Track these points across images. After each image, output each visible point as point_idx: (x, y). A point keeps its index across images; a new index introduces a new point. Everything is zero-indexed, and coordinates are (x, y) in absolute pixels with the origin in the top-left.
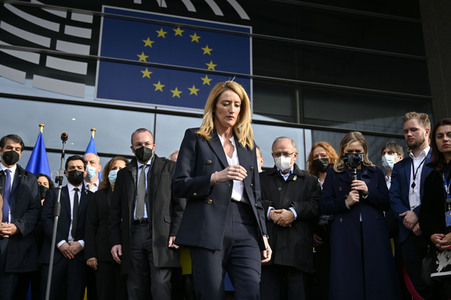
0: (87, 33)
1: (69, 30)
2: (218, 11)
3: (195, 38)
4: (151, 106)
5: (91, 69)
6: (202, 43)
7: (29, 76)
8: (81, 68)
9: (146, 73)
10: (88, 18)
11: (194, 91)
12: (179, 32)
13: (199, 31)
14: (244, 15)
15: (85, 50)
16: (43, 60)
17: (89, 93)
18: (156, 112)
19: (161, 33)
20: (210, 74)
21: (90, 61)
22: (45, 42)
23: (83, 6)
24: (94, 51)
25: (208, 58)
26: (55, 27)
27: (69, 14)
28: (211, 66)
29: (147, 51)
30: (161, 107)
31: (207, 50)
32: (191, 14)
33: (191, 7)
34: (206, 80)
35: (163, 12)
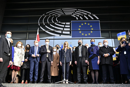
0: (69, 26)
1: (66, 26)
2: (93, 18)
3: (89, 24)
4: (82, 38)
5: (70, 33)
6: (90, 25)
7: (60, 36)
9: (80, 32)
10: (69, 24)
11: (89, 34)
12: (85, 23)
13: (89, 23)
14: (98, 18)
15: (69, 29)
16: (62, 32)
18: (83, 39)
19: (82, 24)
20: (92, 30)
22: (62, 29)
24: (70, 29)
27: (66, 23)
28: (92, 29)
29: (80, 28)
30: (83, 38)
31: (91, 26)
32: (87, 20)
33: (87, 19)
34: (92, 32)
35: (82, 20)
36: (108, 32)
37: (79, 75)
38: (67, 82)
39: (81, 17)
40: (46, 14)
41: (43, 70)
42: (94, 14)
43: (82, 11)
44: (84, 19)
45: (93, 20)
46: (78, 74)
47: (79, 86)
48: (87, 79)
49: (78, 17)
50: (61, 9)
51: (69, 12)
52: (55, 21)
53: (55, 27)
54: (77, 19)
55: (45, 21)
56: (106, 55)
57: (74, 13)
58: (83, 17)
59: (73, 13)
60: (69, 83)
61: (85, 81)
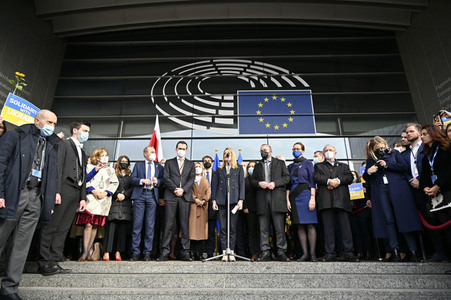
0: (231, 105)
1: (224, 105)
2: (293, 85)
3: (283, 100)
4: (265, 135)
5: (235, 121)
6: (287, 102)
7: (208, 128)
8: (231, 121)
9: (261, 120)
10: (232, 98)
11: (285, 125)
12: (275, 98)
13: (284, 96)
14: (306, 85)
15: (231, 113)
16: (213, 120)
17: (235, 132)
18: (268, 138)
19: (266, 100)
20: (292, 116)
21: (235, 118)
22: (213, 111)
23: (229, 93)
24: (235, 113)
25: (290, 109)
26: (217, 104)
27: (223, 97)
28: (292, 112)
29: (260, 109)
30: (270, 135)
31: (290, 105)
32: (280, 88)
33: (279, 85)
34: (291, 119)
35: (266, 89)
36: (333, 119)
37: (266, 236)
38: (232, 258)
39: (262, 82)
40: (170, 74)
41: (170, 223)
42: (296, 73)
43: (265, 65)
44: (272, 86)
45: (294, 88)
46: (262, 234)
47: (268, 268)
48: (285, 247)
49: (254, 81)
50: (211, 60)
51: (230, 67)
52: (195, 91)
53: (196, 107)
54: (253, 85)
55: (170, 90)
56: (335, 182)
57: (245, 71)
58: (268, 81)
59: (241, 72)
60: (237, 259)
61: (281, 253)
